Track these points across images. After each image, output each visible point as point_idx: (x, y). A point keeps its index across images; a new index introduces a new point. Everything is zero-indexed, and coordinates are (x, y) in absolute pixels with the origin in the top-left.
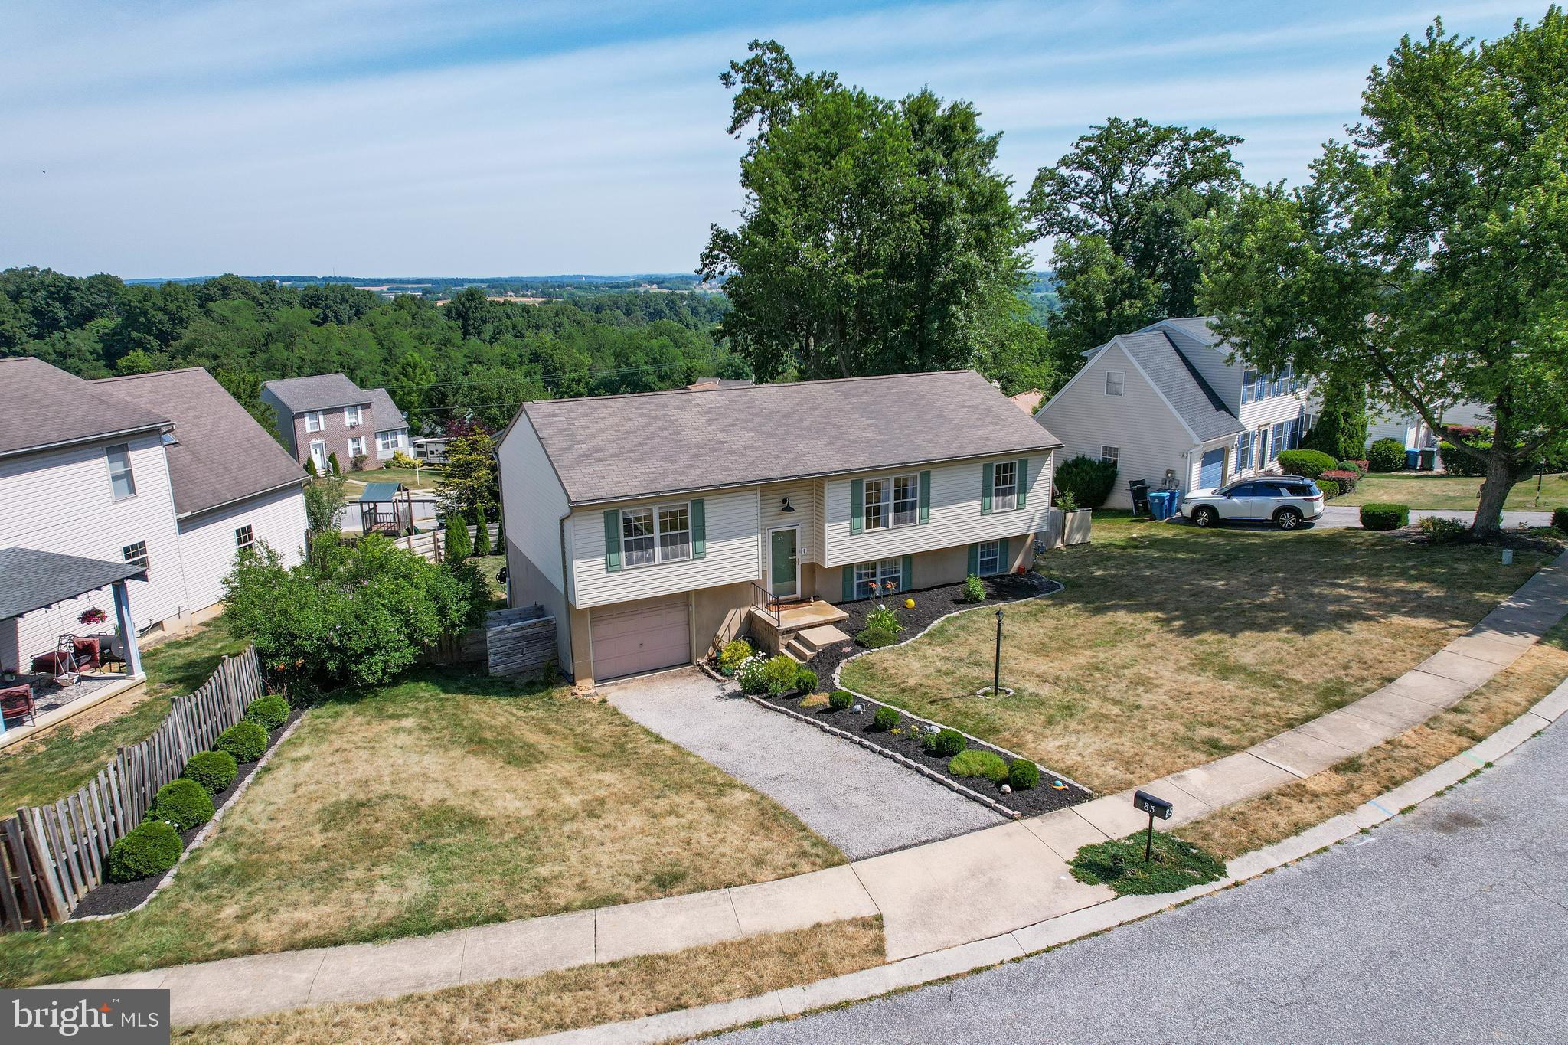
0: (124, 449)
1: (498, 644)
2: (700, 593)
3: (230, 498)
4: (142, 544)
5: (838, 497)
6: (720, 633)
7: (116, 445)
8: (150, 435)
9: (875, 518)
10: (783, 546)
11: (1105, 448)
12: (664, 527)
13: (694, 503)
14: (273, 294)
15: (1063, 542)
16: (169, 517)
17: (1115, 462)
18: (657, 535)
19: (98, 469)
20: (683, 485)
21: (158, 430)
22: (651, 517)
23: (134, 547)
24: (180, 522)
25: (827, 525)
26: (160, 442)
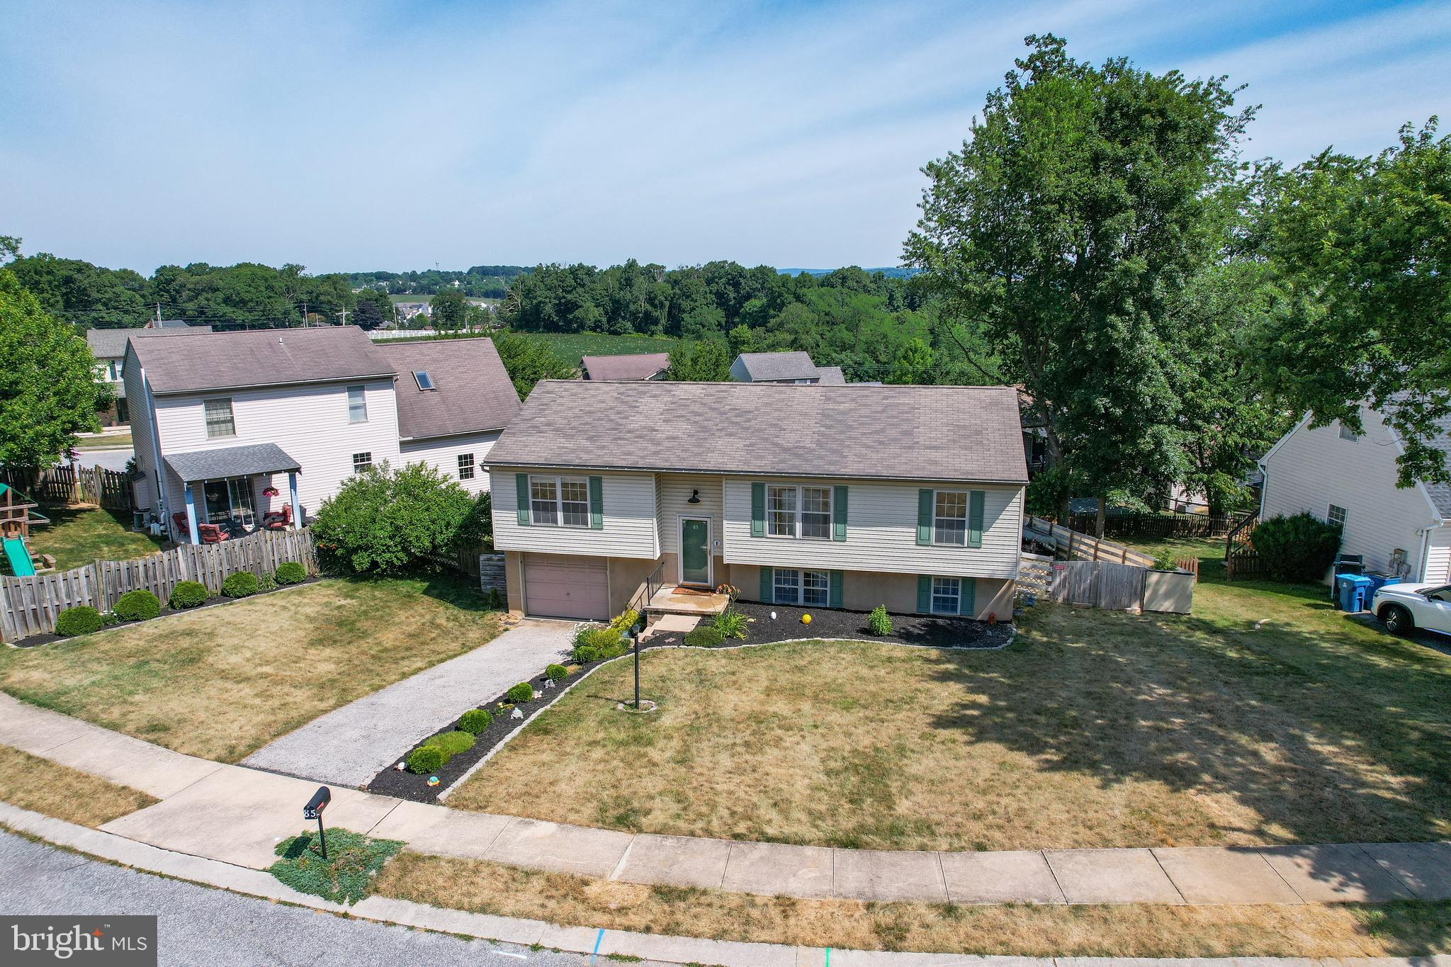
0: (362, 389)
1: (488, 568)
2: (615, 560)
3: (452, 432)
4: (368, 454)
5: (739, 497)
6: (633, 601)
7: (356, 385)
8: (385, 381)
9: (782, 526)
10: (696, 535)
11: (1332, 507)
12: (565, 496)
13: (592, 479)
14: (881, 283)
15: (1142, 607)
16: (394, 437)
17: (1341, 526)
18: (559, 501)
19: (341, 400)
20: (577, 462)
21: (390, 378)
22: (554, 485)
23: (362, 455)
24: (402, 443)
25: (725, 522)
26: (392, 387)
